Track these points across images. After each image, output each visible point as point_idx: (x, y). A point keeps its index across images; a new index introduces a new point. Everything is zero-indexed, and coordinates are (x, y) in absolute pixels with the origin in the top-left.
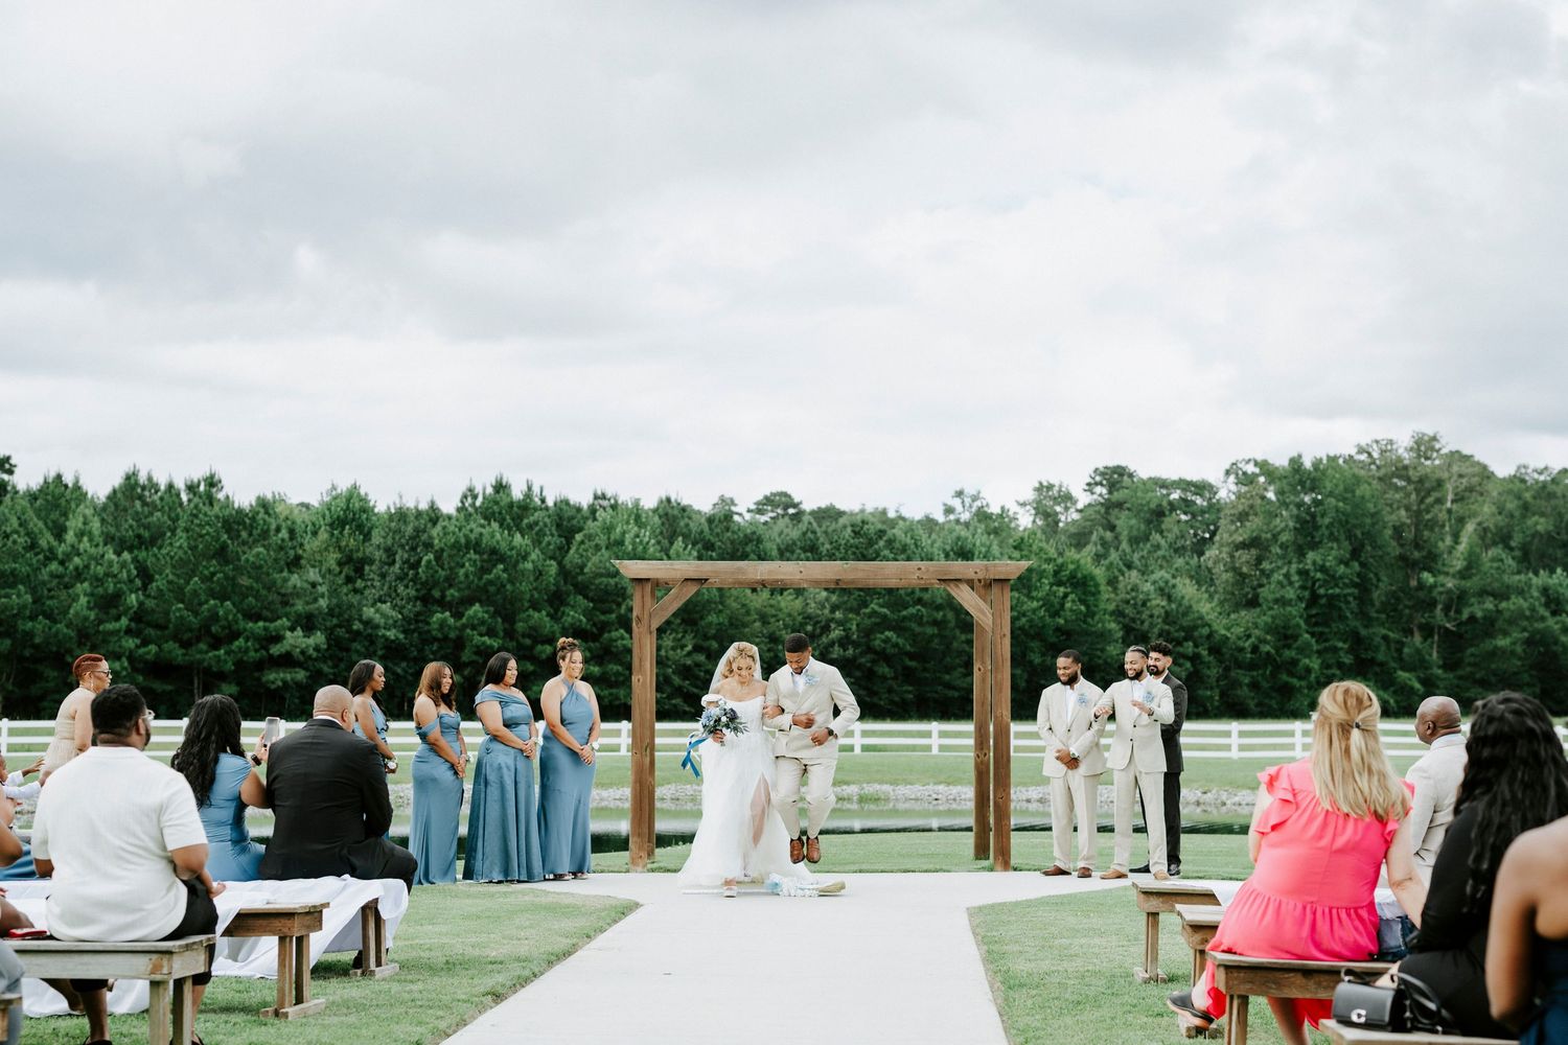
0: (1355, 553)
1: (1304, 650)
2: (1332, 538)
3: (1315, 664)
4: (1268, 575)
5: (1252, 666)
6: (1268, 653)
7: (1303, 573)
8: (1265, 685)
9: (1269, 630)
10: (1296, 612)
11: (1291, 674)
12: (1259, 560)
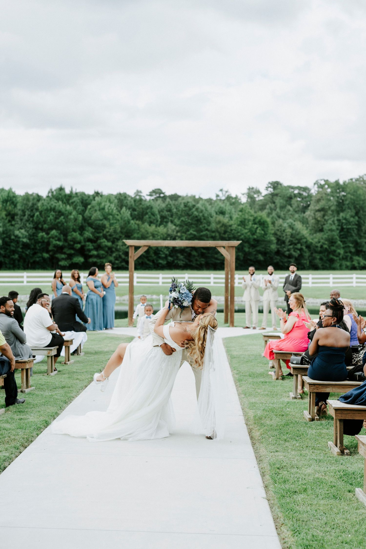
0: (357, 214)
1: (338, 247)
2: (349, 208)
3: (342, 251)
4: (326, 221)
5: (320, 252)
6: (326, 248)
7: (339, 220)
8: (325, 259)
9: (327, 240)
10: (336, 234)
11: (334, 255)
12: (324, 216)
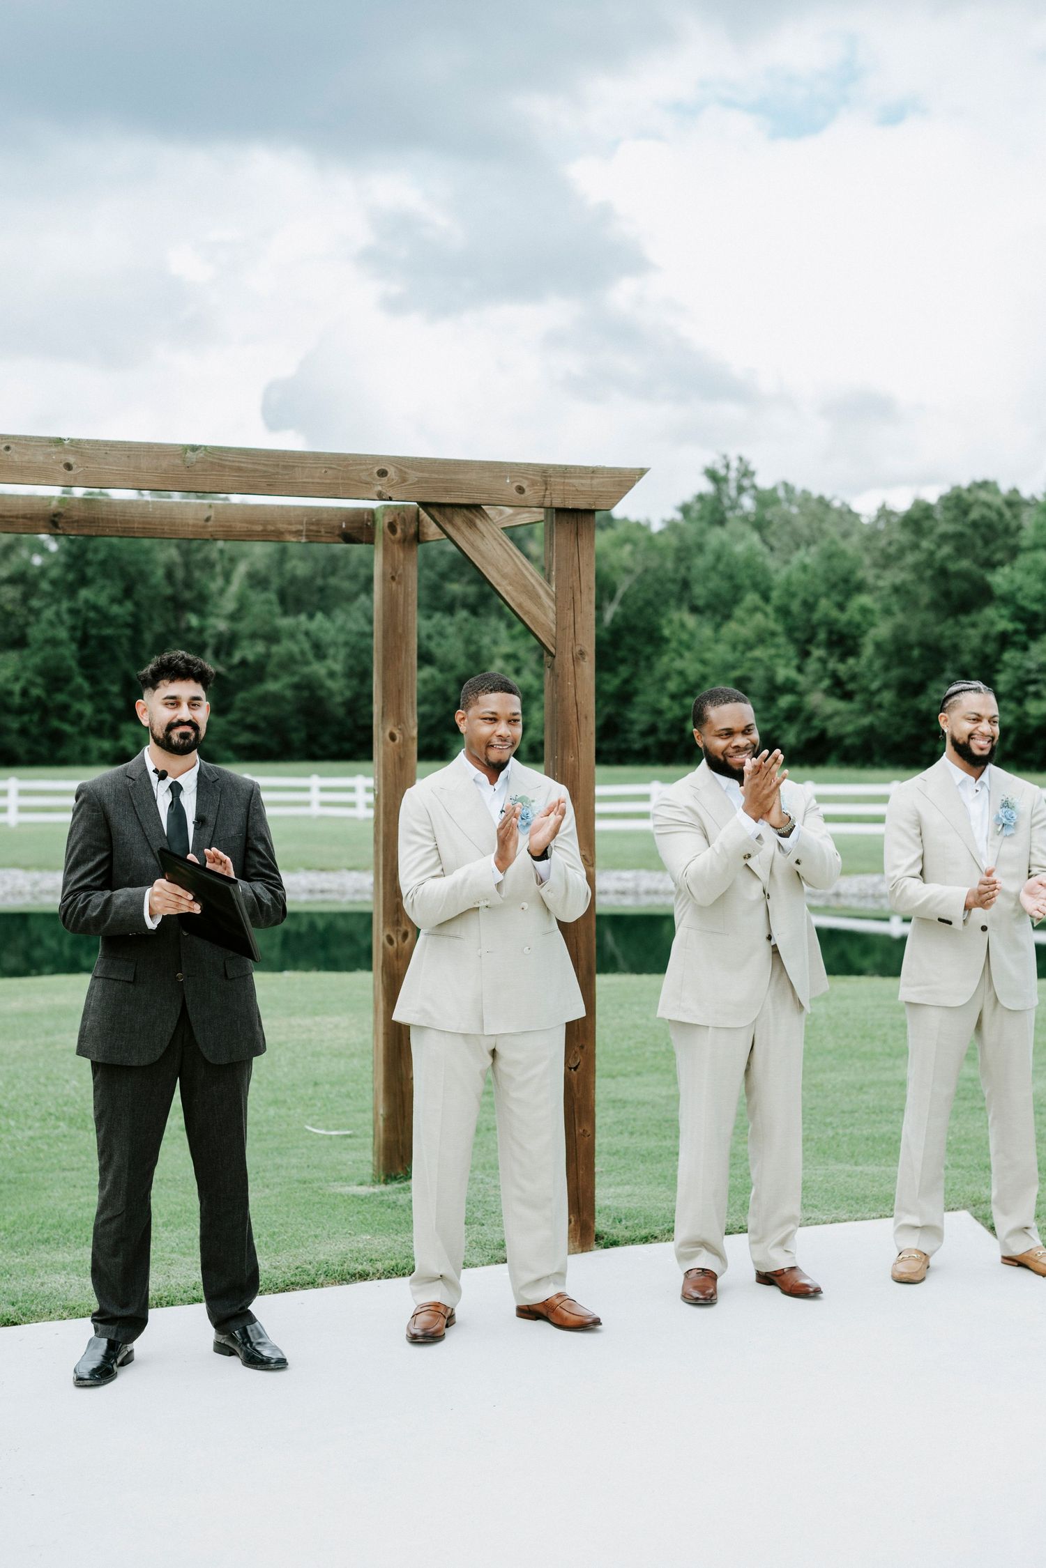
0: (128, 592)
1: (77, 694)
2: (106, 575)
3: (87, 709)
4: (37, 613)
5: (21, 711)
6: (39, 698)
7: (73, 612)
8: (35, 730)
9: (41, 671)
10: (69, 653)
11: (62, 719)
12: (25, 598)
